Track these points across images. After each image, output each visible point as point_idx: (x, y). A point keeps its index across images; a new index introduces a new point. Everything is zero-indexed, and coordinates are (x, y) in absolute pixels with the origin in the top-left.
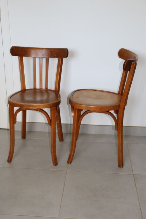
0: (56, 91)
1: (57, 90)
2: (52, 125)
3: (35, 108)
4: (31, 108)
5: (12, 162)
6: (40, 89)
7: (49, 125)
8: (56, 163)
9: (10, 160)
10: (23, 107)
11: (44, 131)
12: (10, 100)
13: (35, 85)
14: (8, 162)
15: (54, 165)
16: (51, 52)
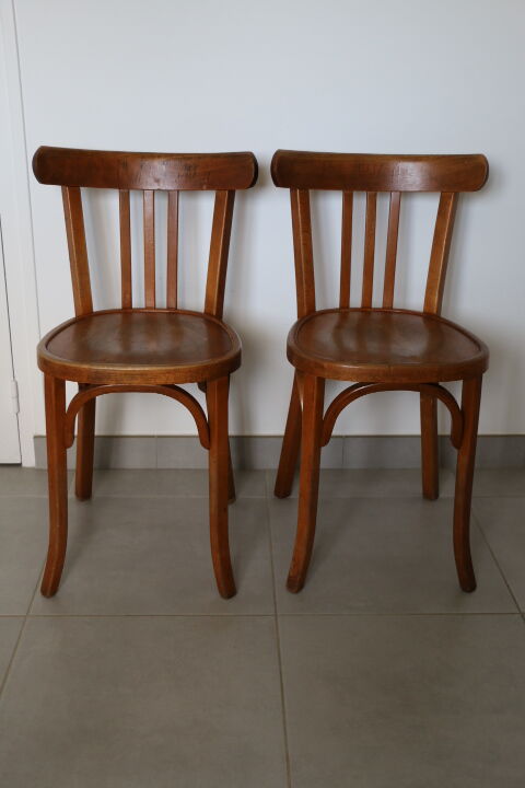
0: (211, 315)
1: (214, 313)
2: (215, 446)
3: (152, 383)
4: (135, 383)
5: (59, 594)
6: (146, 308)
7: (203, 444)
8: (228, 587)
9: (51, 587)
10: (105, 381)
11: (153, 466)
12: (48, 355)
13: (128, 296)
14: (44, 592)
15: (222, 596)
16: (188, 168)
